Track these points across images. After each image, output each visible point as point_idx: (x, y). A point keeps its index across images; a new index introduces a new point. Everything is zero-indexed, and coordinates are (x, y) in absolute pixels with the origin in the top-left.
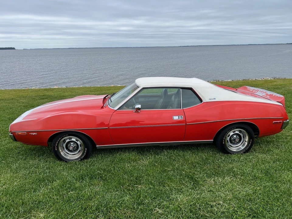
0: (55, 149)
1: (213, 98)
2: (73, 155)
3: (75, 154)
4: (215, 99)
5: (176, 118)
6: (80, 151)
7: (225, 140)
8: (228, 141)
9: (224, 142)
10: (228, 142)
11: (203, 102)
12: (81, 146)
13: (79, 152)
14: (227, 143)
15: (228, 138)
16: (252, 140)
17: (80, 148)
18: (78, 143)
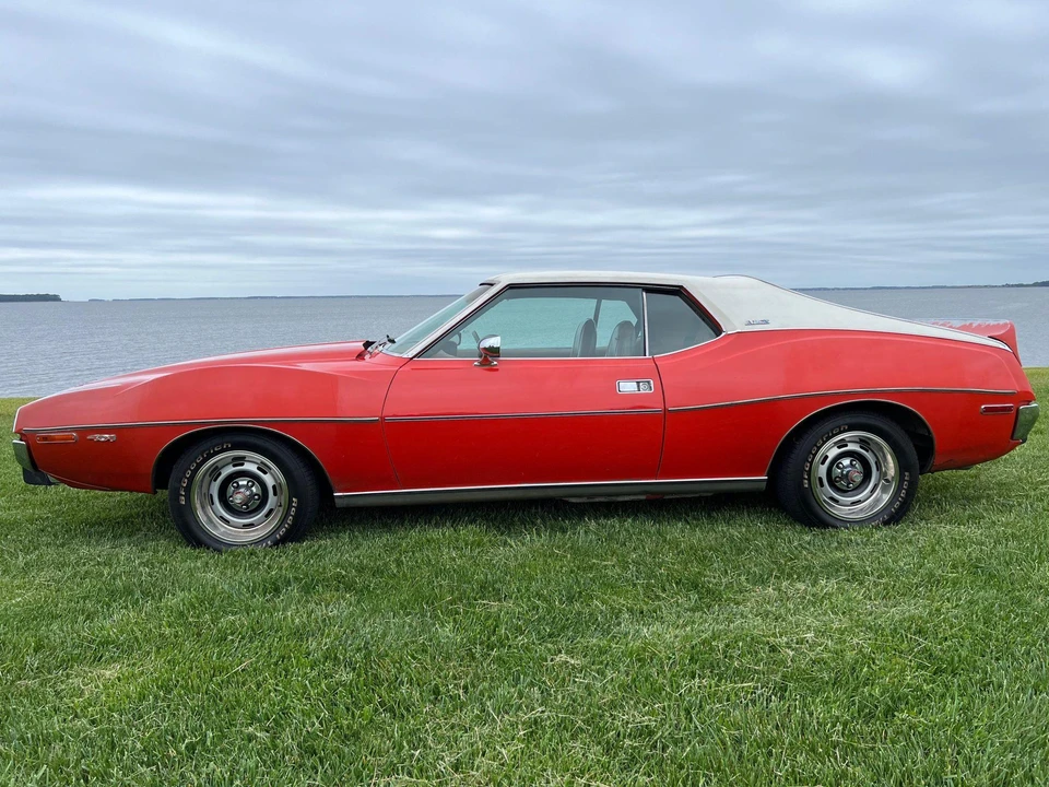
0: (178, 500)
1: (759, 319)
2: (245, 526)
3: (251, 525)
4: (766, 322)
5: (628, 387)
6: (271, 511)
7: (809, 473)
8: (820, 479)
9: (809, 480)
10: (822, 485)
11: (723, 334)
12: (275, 494)
13: (267, 516)
14: (818, 489)
15: (822, 470)
16: (911, 476)
17: (272, 500)
18: (268, 479)
